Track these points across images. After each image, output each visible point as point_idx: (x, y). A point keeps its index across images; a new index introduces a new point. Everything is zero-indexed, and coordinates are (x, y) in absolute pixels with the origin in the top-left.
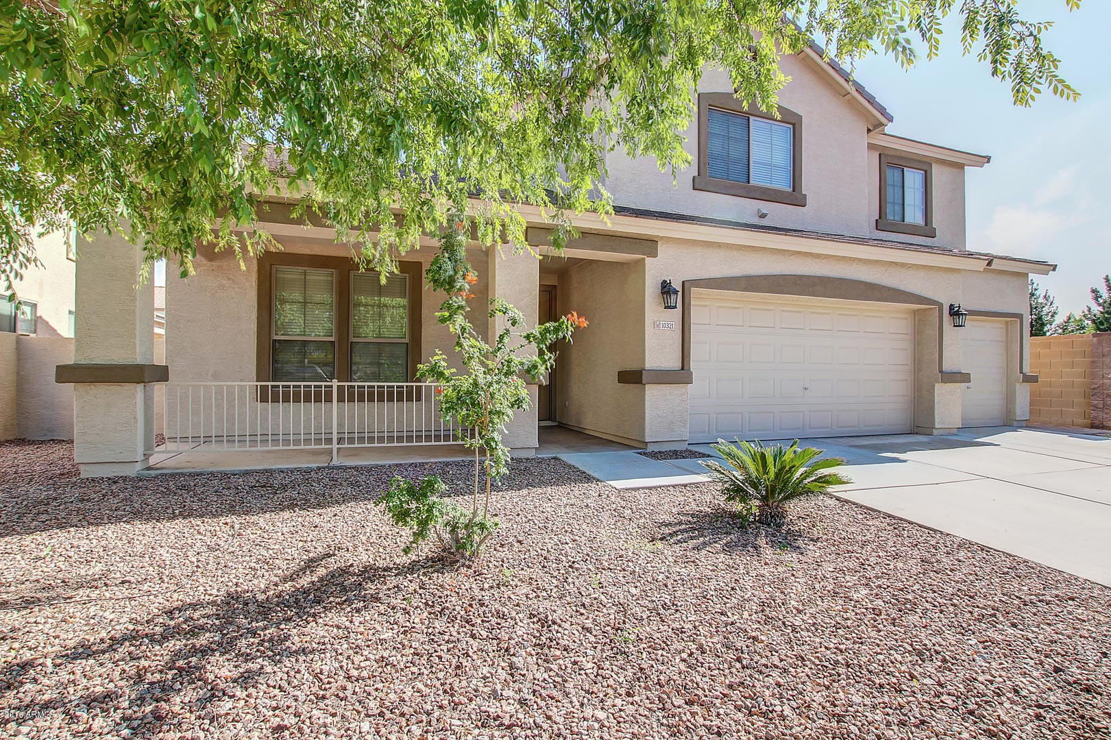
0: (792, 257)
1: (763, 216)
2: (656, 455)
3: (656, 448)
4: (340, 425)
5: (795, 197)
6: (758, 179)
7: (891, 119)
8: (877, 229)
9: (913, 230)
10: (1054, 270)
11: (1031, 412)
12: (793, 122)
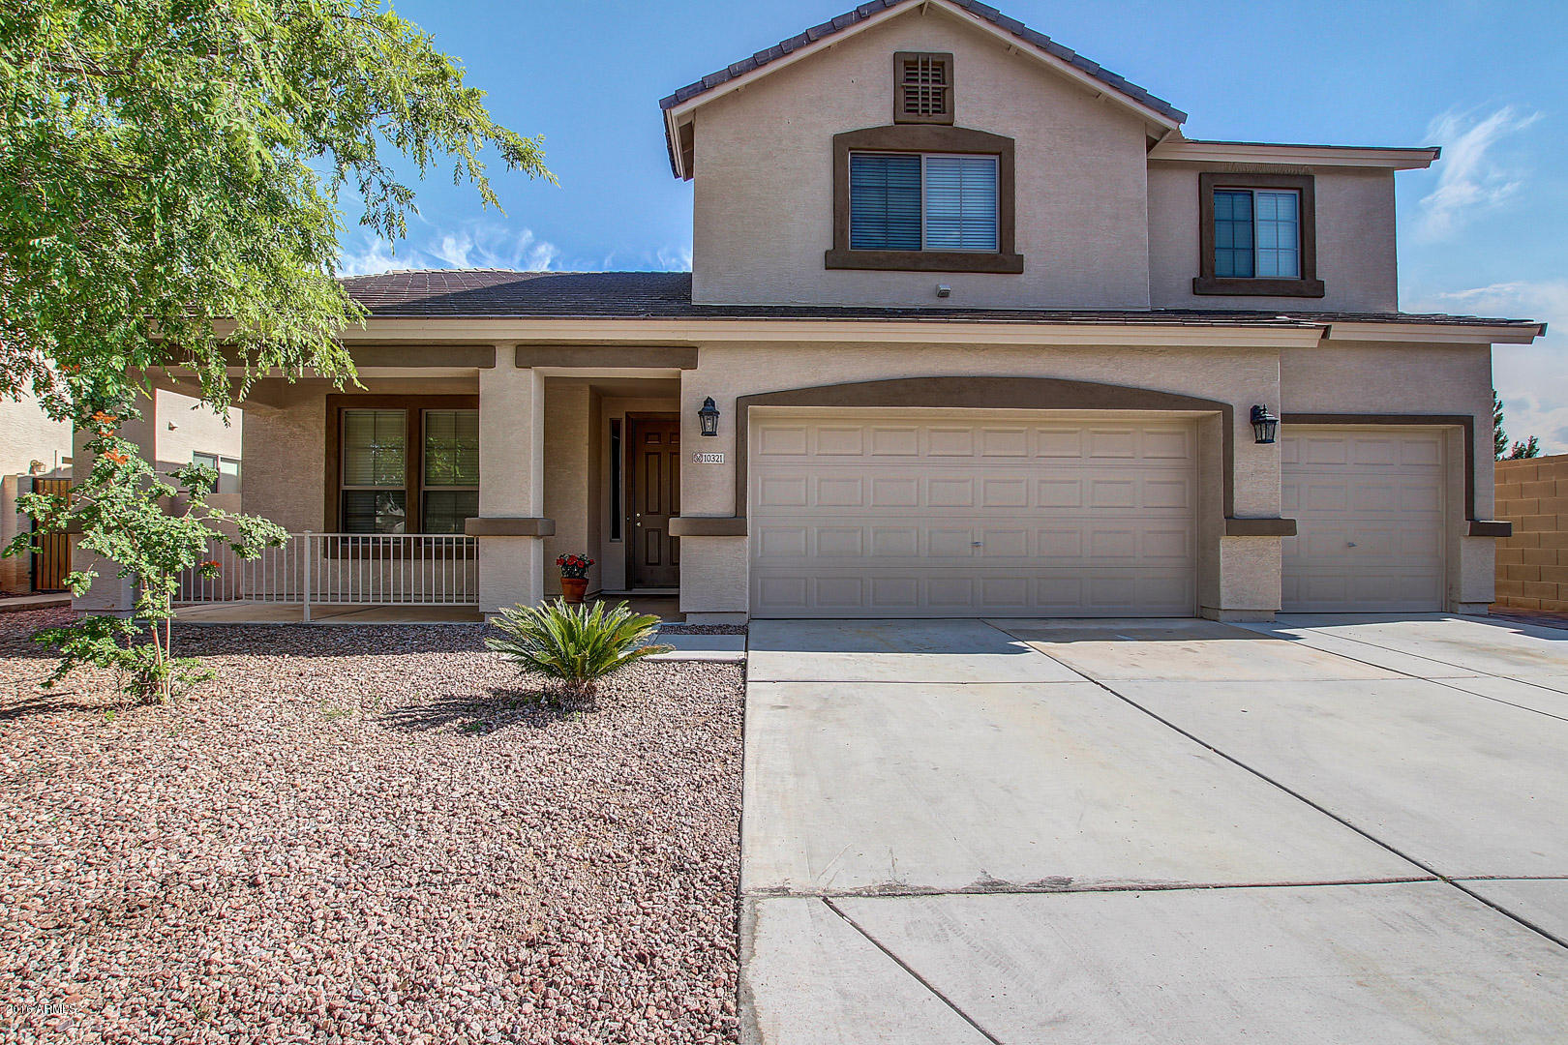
0: (924, 351)
1: (944, 295)
2: (699, 630)
3: (698, 621)
4: (313, 579)
5: (1005, 260)
6: (936, 239)
7: (1181, 118)
8: (1195, 294)
9: (1276, 288)
10: (1542, 333)
11: (1498, 588)
12: (999, 152)
